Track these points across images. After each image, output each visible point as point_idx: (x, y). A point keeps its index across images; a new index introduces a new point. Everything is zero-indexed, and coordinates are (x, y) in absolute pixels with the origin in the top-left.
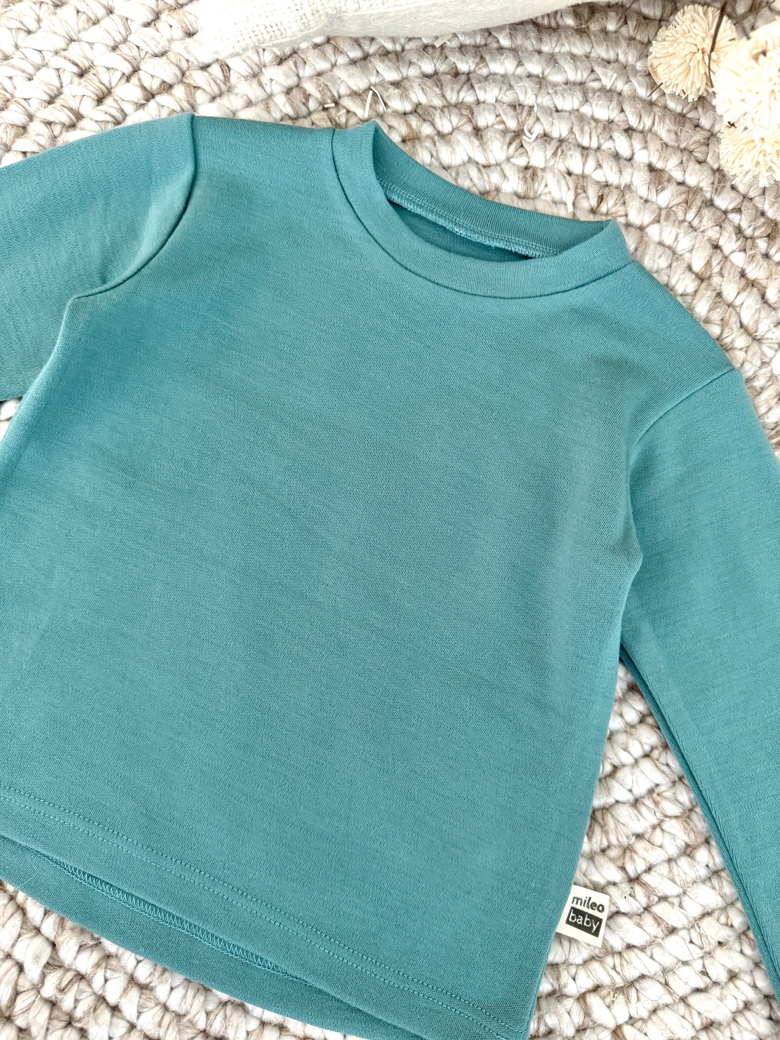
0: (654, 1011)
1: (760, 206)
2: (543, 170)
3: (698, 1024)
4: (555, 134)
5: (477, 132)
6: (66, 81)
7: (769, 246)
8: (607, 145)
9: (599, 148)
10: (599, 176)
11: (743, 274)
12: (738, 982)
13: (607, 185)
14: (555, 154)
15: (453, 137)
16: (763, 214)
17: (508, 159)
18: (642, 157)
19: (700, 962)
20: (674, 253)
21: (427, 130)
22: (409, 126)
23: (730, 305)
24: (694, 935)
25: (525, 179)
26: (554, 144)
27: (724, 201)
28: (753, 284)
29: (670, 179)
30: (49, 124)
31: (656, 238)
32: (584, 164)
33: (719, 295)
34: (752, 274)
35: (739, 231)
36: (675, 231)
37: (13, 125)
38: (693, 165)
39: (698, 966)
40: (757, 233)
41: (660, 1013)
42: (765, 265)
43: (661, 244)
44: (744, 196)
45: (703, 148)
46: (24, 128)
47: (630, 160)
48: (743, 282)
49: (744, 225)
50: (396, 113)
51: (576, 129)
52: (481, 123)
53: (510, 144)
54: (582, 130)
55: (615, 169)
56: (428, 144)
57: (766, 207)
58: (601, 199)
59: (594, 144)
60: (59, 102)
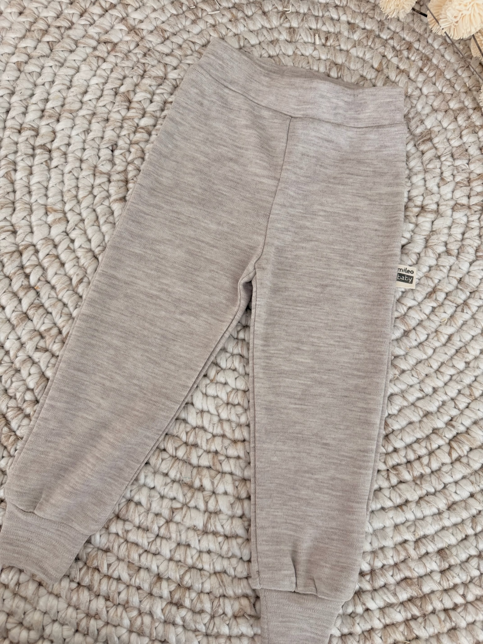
0: (400, 411)
1: (402, 36)
2: (298, 28)
3: (421, 414)
4: (302, 11)
5: (264, 13)
6: (64, 7)
7: (409, 53)
8: (327, 14)
9: (323, 16)
10: (324, 29)
11: (398, 68)
12: (438, 393)
13: (329, 32)
14: (302, 20)
15: (253, 17)
16: (404, 39)
17: (281, 25)
18: (344, 18)
19: (418, 385)
20: (364, 61)
21: (240, 15)
22: (232, 13)
23: (393, 82)
24: (414, 373)
25: (290, 33)
26: (301, 16)
27: (384, 36)
28: (403, 71)
29: (358, 27)
30: (59, 27)
31: (355, 54)
32: (317, 24)
33: (388, 77)
34: (402, 67)
35: (393, 48)
36: (363, 49)
37: (41, 30)
38: (368, 20)
39: (418, 387)
40: (402, 48)
41: (403, 411)
42: (408, 61)
43: (358, 57)
44: (394, 32)
45: (372, 12)
46: (46, 31)
47: (338, 20)
48: (398, 70)
49: (395, 45)
50: (225, 8)
51: (311, 8)
52: (266, 10)
53: (281, 17)
54: (314, 7)
55: (332, 25)
56: (242, 21)
57: (405, 36)
58: (327, 39)
59: (321, 14)
60: (62, 17)
